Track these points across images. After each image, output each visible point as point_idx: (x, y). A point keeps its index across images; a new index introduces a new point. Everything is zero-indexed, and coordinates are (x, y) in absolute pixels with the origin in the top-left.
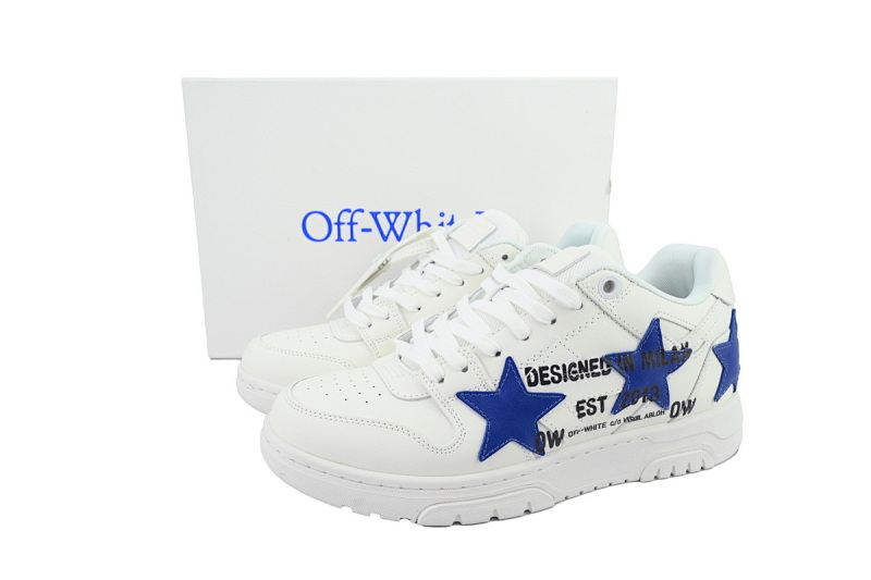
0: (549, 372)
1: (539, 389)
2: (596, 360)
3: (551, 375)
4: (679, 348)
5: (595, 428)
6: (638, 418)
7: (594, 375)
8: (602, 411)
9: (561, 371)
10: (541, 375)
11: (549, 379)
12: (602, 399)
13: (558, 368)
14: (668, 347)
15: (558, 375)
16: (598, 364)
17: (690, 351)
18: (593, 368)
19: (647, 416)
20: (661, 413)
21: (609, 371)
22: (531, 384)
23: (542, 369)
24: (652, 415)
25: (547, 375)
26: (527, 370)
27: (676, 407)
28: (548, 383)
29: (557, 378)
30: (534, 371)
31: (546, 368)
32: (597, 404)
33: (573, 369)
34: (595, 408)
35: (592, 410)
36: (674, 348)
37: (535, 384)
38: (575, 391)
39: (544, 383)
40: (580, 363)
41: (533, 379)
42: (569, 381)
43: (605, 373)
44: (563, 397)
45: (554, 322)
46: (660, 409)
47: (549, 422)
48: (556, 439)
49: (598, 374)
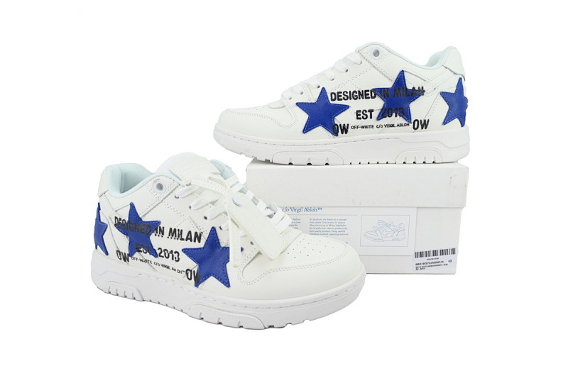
0: (342, 94)
1: (337, 102)
2: (368, 91)
3: (343, 96)
4: (417, 89)
5: (367, 127)
6: (393, 126)
7: (366, 98)
8: (371, 118)
9: (348, 95)
10: (338, 96)
11: (342, 98)
12: (371, 111)
13: (347, 93)
14: (409, 87)
15: (347, 96)
16: (369, 93)
17: (424, 91)
18: (366, 94)
19: (398, 125)
20: (407, 125)
21: (375, 97)
22: (332, 100)
23: (338, 93)
24: (401, 125)
25: (341, 96)
26: (332, 94)
27: (416, 122)
28: (341, 100)
29: (346, 98)
30: (335, 94)
31: (341, 93)
32: (368, 114)
33: (355, 94)
34: (367, 115)
35: (365, 117)
36: (414, 88)
37: (334, 100)
38: (355, 105)
39: (339, 100)
40: (359, 91)
41: (333, 97)
42: (352, 100)
43: (372, 98)
44: (348, 107)
45: (347, 71)
46: (406, 122)
47: (340, 119)
48: (345, 129)
49: (369, 98)
